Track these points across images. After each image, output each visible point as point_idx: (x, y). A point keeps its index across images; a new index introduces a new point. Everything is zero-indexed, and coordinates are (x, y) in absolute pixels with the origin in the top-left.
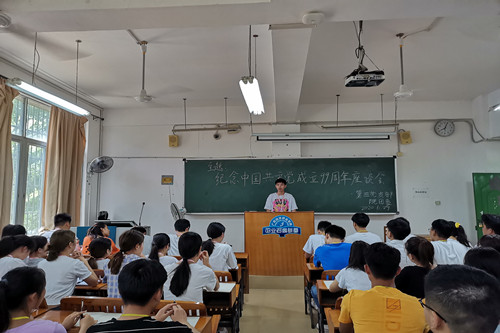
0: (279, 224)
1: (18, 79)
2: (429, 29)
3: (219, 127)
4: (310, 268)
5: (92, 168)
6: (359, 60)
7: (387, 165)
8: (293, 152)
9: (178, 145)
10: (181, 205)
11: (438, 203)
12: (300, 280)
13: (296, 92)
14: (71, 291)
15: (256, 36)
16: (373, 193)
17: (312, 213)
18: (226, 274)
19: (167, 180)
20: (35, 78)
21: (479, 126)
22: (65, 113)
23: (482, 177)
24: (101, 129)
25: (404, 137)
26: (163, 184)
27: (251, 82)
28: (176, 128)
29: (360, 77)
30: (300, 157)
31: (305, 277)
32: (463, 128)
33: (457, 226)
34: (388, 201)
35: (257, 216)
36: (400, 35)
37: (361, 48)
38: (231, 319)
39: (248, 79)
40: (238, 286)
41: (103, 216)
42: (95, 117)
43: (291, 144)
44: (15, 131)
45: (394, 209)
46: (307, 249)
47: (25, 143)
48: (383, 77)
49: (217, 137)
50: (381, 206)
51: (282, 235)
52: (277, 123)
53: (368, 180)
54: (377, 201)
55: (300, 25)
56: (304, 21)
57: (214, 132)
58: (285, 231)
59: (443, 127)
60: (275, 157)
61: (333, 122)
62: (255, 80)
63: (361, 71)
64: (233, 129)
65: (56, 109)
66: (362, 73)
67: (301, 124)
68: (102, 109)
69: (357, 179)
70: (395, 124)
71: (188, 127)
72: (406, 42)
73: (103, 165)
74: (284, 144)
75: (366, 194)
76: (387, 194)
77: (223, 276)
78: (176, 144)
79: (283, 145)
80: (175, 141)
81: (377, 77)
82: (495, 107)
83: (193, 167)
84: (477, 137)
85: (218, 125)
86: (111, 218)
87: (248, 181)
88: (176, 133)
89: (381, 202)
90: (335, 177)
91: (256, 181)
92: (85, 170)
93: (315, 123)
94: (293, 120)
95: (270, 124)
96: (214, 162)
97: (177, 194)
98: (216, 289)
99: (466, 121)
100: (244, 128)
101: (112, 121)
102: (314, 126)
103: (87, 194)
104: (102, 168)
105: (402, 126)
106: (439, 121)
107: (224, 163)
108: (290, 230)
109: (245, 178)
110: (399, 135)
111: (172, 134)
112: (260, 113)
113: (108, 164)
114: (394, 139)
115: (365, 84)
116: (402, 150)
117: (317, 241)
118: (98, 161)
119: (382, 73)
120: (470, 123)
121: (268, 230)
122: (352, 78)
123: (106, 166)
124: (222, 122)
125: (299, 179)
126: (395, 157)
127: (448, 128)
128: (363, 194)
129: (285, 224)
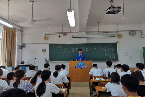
0: (80, 65)
4: (92, 81)
5: (19, 47)
6: (111, 3)
7: (114, 45)
8: (84, 41)
9: (47, 39)
10: (48, 59)
11: (131, 57)
16: (110, 54)
17: (91, 61)
18: (62, 85)
19: (44, 51)
24: (22, 34)
25: (120, 36)
26: (42, 52)
28: (46, 34)
29: (112, 9)
30: (86, 43)
34: (115, 57)
39: (70, 10)
41: (23, 63)
42: (20, 30)
45: (117, 59)
49: (60, 37)
51: (81, 68)
52: (79, 32)
53: (108, 50)
54: (111, 57)
57: (59, 35)
58: (82, 67)
59: (132, 33)
60: (78, 43)
61: (97, 31)
62: (73, 11)
63: (112, 7)
65: (5, 27)
67: (87, 32)
68: (22, 28)
69: (105, 50)
71: (50, 34)
73: (22, 46)
76: (115, 55)
77: (61, 86)
79: (81, 39)
80: (46, 38)
81: (118, 10)
83: (52, 47)
84: (143, 36)
85: (60, 33)
86: (26, 63)
88: (46, 35)
89: (113, 57)
90: (98, 49)
91: (72, 51)
92: (16, 48)
93: (91, 32)
94: (84, 31)
95: (77, 32)
96: (59, 45)
99: (139, 31)
101: (25, 32)
103: (17, 56)
104: (22, 47)
106: (131, 31)
107: (62, 45)
108: (84, 67)
109: (69, 50)
110: (118, 36)
111: (45, 36)
112: (74, 26)
113: (24, 46)
115: (113, 12)
116: (119, 40)
118: (21, 45)
119: (120, 8)
120: (141, 31)
121: (77, 67)
122: (109, 10)
123: (23, 46)
125: (86, 50)
126: (117, 43)
127: (134, 33)
128: (107, 55)
129: (82, 65)
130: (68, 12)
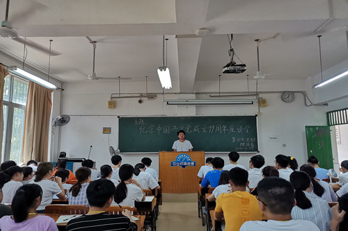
0: (182, 159)
1: (15, 67)
2: (274, 37)
3: (142, 95)
5: (55, 123)
6: (231, 57)
7: (251, 121)
8: (191, 112)
9: (115, 107)
10: (116, 147)
11: (284, 145)
12: (195, 196)
13: (192, 74)
14: (51, 201)
15: (167, 39)
16: (242, 139)
17: (203, 153)
18: (148, 191)
19: (107, 130)
20: (24, 66)
21: (310, 95)
22: (39, 86)
23: (311, 129)
24: (62, 96)
25: (262, 103)
26: (104, 133)
27: (165, 70)
28: (113, 96)
29: (231, 68)
30: (195, 115)
31: (199, 194)
32: (299, 97)
33: (292, 159)
34: (252, 144)
35: (167, 155)
36: (257, 40)
37: (232, 50)
38: (151, 220)
39: (163, 68)
40: (156, 199)
41: (63, 155)
42: (58, 88)
43: (190, 107)
44: (6, 99)
45: (256, 149)
46: (200, 175)
47: (12, 106)
48: (245, 68)
49: (140, 102)
50: (248, 147)
51: (184, 166)
52: (180, 93)
53: (240, 130)
54: (244, 144)
55: (194, 36)
56: (197, 34)
57: (139, 99)
58: (185, 164)
59: (287, 96)
60: (179, 115)
61: (217, 93)
62: (167, 69)
63: (232, 64)
64: (152, 96)
65: (32, 83)
66: (233, 65)
67: (196, 93)
68: (62, 83)
69: (232, 130)
70: (256, 94)
71: (121, 96)
72: (261, 45)
73: (63, 121)
74: (185, 107)
75: (238, 139)
76: (252, 139)
77: (146, 192)
78: (113, 106)
79: (182, 107)
80: (112, 104)
81: (242, 68)
82: (315, 85)
83: (124, 122)
84: (308, 103)
86: (68, 156)
87: (161, 131)
88: (113, 99)
89: (248, 145)
90: (218, 129)
91: (166, 131)
92: (51, 124)
93: (205, 93)
94: (191, 91)
95: (175, 93)
96: (138, 119)
97: (114, 140)
98: (143, 200)
99: (301, 92)
100: (158, 96)
101: (69, 91)
102: (204, 95)
103: (52, 140)
104: (62, 123)
105: (261, 96)
106: (284, 92)
107: (145, 119)
108: (189, 163)
109: (159, 129)
110: (259, 101)
111: (110, 100)
112: (169, 88)
113: (67, 119)
114: (256, 104)
115: (234, 72)
116: (261, 111)
117: (206, 169)
118: (60, 118)
119: (245, 65)
120: (304, 93)
121: (174, 164)
122: (226, 69)
123: (65, 121)
124: (144, 92)
125: (195, 130)
126: (256, 115)
127: (290, 97)
128: (236, 140)
129: (186, 159)
130: (159, 70)
